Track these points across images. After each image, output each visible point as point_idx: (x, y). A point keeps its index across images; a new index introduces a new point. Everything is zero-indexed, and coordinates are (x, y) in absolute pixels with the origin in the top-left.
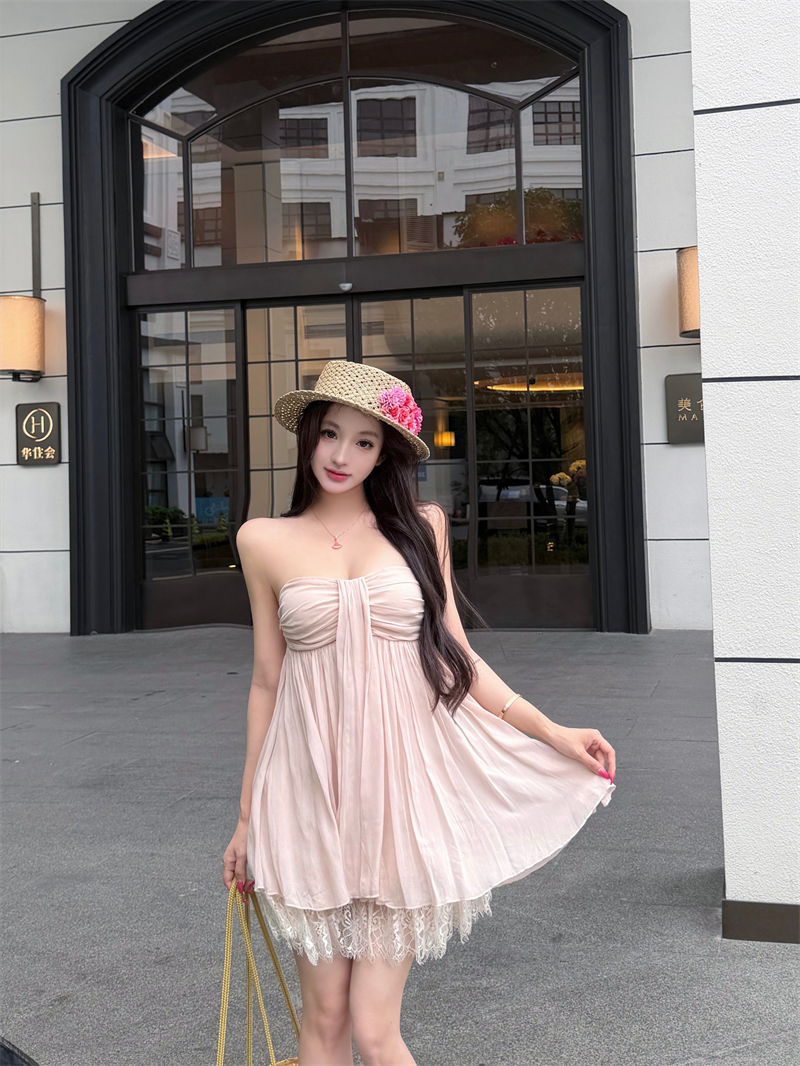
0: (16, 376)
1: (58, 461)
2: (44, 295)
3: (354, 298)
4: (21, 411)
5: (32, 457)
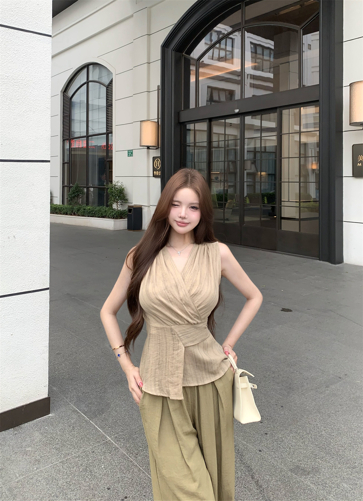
0: (148, 148)
3: (242, 115)
4: (154, 158)
5: (156, 175)
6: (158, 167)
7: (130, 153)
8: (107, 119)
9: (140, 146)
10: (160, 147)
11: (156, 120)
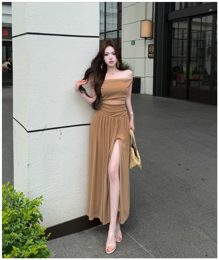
0: (146, 38)
3: (214, 13)
4: (149, 46)
5: (150, 56)
6: (152, 51)
7: (133, 43)
8: (118, 21)
9: (140, 37)
10: (153, 38)
11: (151, 20)
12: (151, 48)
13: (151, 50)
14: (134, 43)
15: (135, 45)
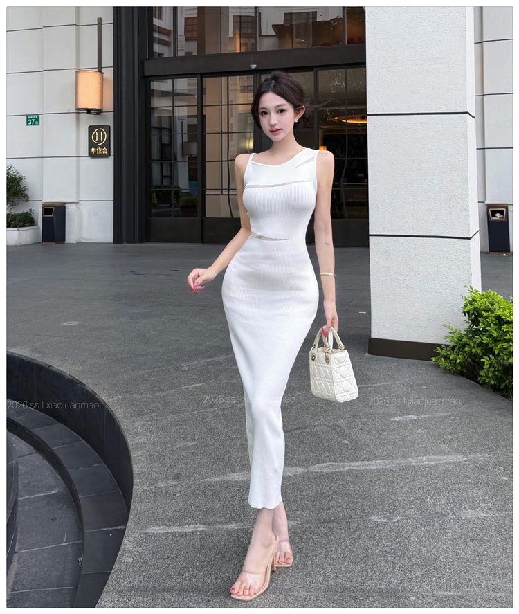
0: (89, 111)
1: (108, 155)
2: (103, 70)
3: (257, 73)
4: (91, 129)
5: (93, 153)
6: (99, 141)
7: (33, 120)
12: (99, 134)
13: (99, 138)
14: (37, 120)
15: (38, 124)
